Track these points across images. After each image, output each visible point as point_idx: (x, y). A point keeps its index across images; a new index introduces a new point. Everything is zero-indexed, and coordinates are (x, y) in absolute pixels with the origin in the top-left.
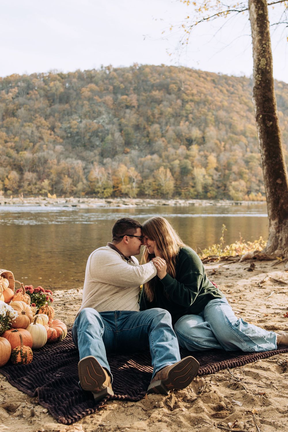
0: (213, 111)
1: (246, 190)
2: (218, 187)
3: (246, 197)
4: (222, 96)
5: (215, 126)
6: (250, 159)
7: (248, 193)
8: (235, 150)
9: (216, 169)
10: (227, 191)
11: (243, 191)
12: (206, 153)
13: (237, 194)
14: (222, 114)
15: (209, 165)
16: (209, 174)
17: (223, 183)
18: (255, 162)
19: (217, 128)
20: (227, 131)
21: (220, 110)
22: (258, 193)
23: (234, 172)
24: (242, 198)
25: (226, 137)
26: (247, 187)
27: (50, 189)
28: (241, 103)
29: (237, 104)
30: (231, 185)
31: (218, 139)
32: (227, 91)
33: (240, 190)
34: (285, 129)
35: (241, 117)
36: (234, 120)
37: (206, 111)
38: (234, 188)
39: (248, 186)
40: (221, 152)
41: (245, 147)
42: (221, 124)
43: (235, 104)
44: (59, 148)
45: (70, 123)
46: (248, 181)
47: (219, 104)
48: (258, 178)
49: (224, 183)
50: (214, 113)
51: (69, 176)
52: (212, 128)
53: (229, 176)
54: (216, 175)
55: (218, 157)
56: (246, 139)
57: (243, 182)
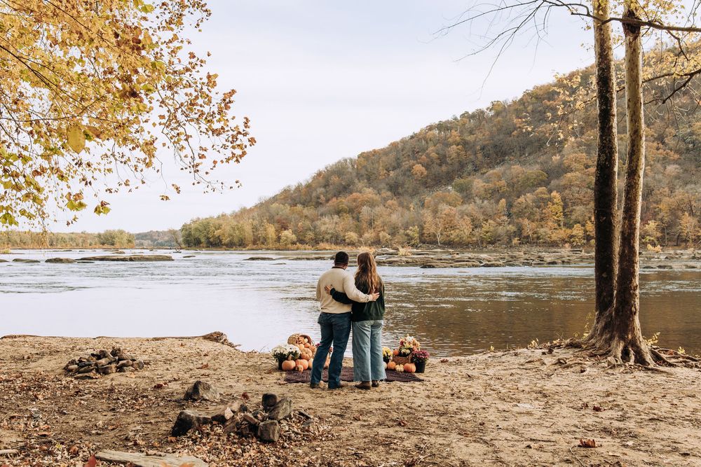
27: (659, 235)
44: (672, 169)
45: (690, 126)
51: (692, 214)
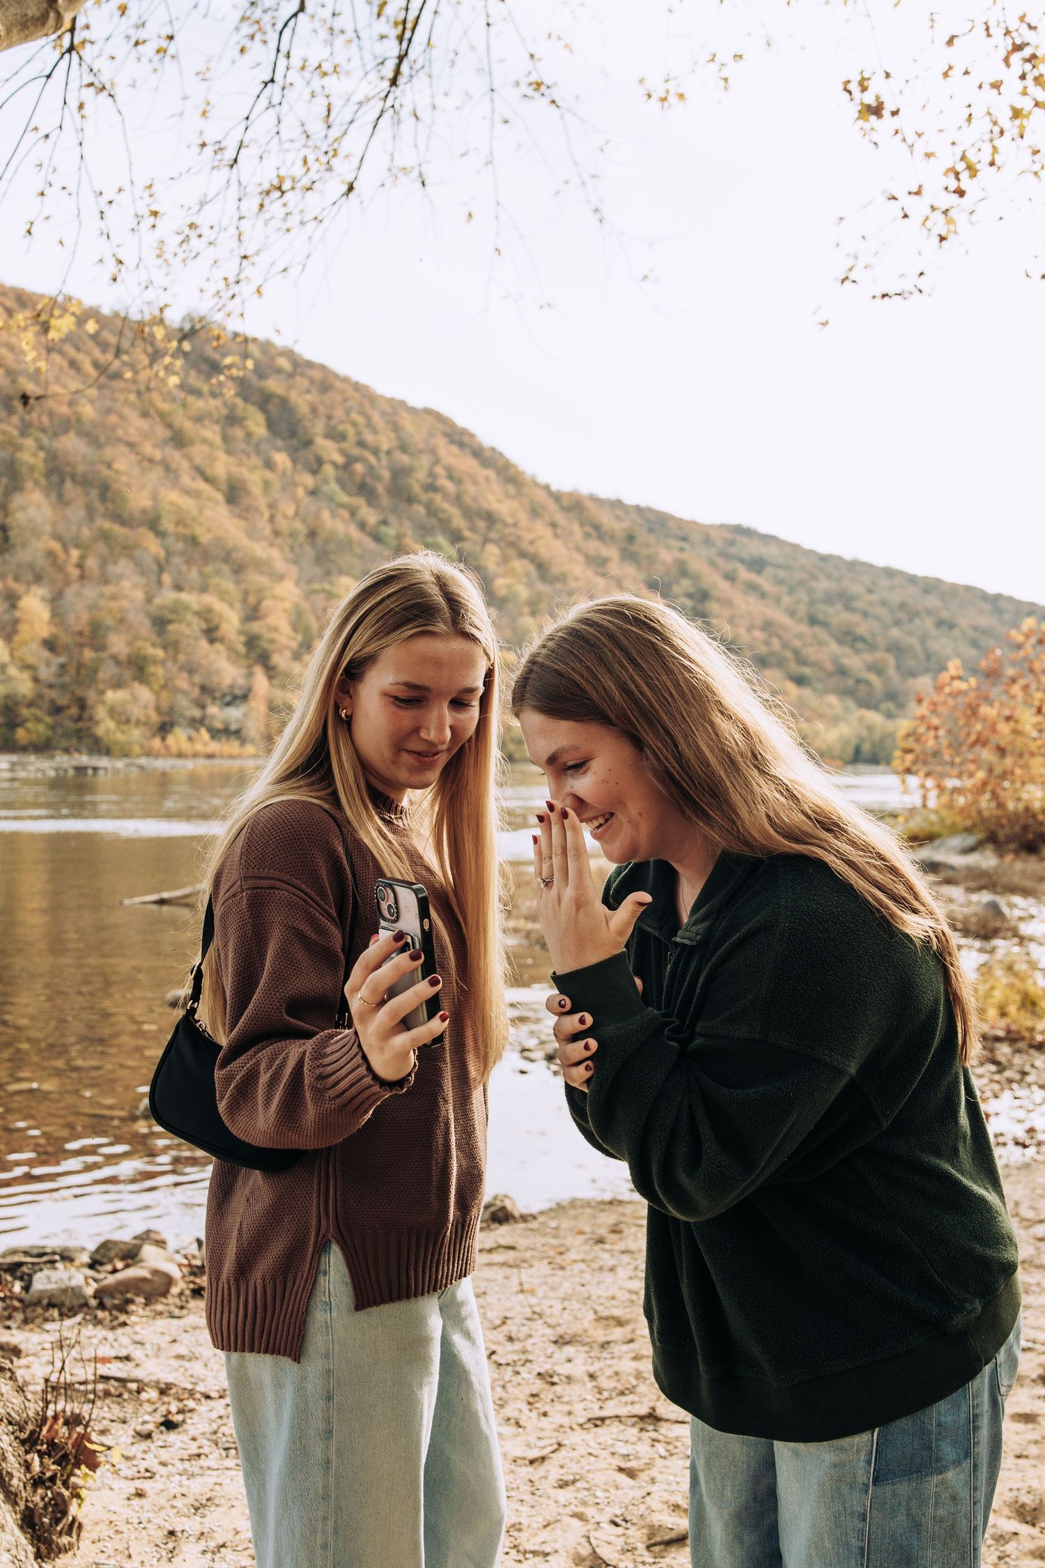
0: (41, 435)
1: (155, 718)
2: (57, 710)
3: (157, 743)
4: (74, 385)
5: (47, 491)
6: (174, 611)
7: (164, 729)
8: (120, 577)
9: (50, 645)
10: (88, 724)
11: (146, 724)
12: (12, 584)
13: (123, 732)
14: (71, 444)
15: (23, 628)
16: (22, 660)
17: (73, 693)
18: (189, 624)
19: (54, 496)
20: (90, 510)
21: (66, 432)
22: (197, 730)
23: (115, 658)
24: (142, 747)
25: (86, 533)
26: (158, 709)
28: (145, 415)
29: (133, 416)
30: (103, 703)
31: (58, 537)
32: (96, 365)
33: (133, 719)
34: (296, 514)
35: (146, 464)
36: (118, 472)
37: (15, 433)
38: (112, 712)
39: (165, 705)
40: (68, 583)
41: (154, 567)
42: (69, 484)
43: (121, 416)
46: (164, 687)
47: (64, 410)
48: (197, 679)
49: (79, 693)
50: (45, 441)
52: (38, 496)
53: (95, 671)
54: (48, 664)
55: (55, 601)
56: (158, 541)
57: (144, 694)
